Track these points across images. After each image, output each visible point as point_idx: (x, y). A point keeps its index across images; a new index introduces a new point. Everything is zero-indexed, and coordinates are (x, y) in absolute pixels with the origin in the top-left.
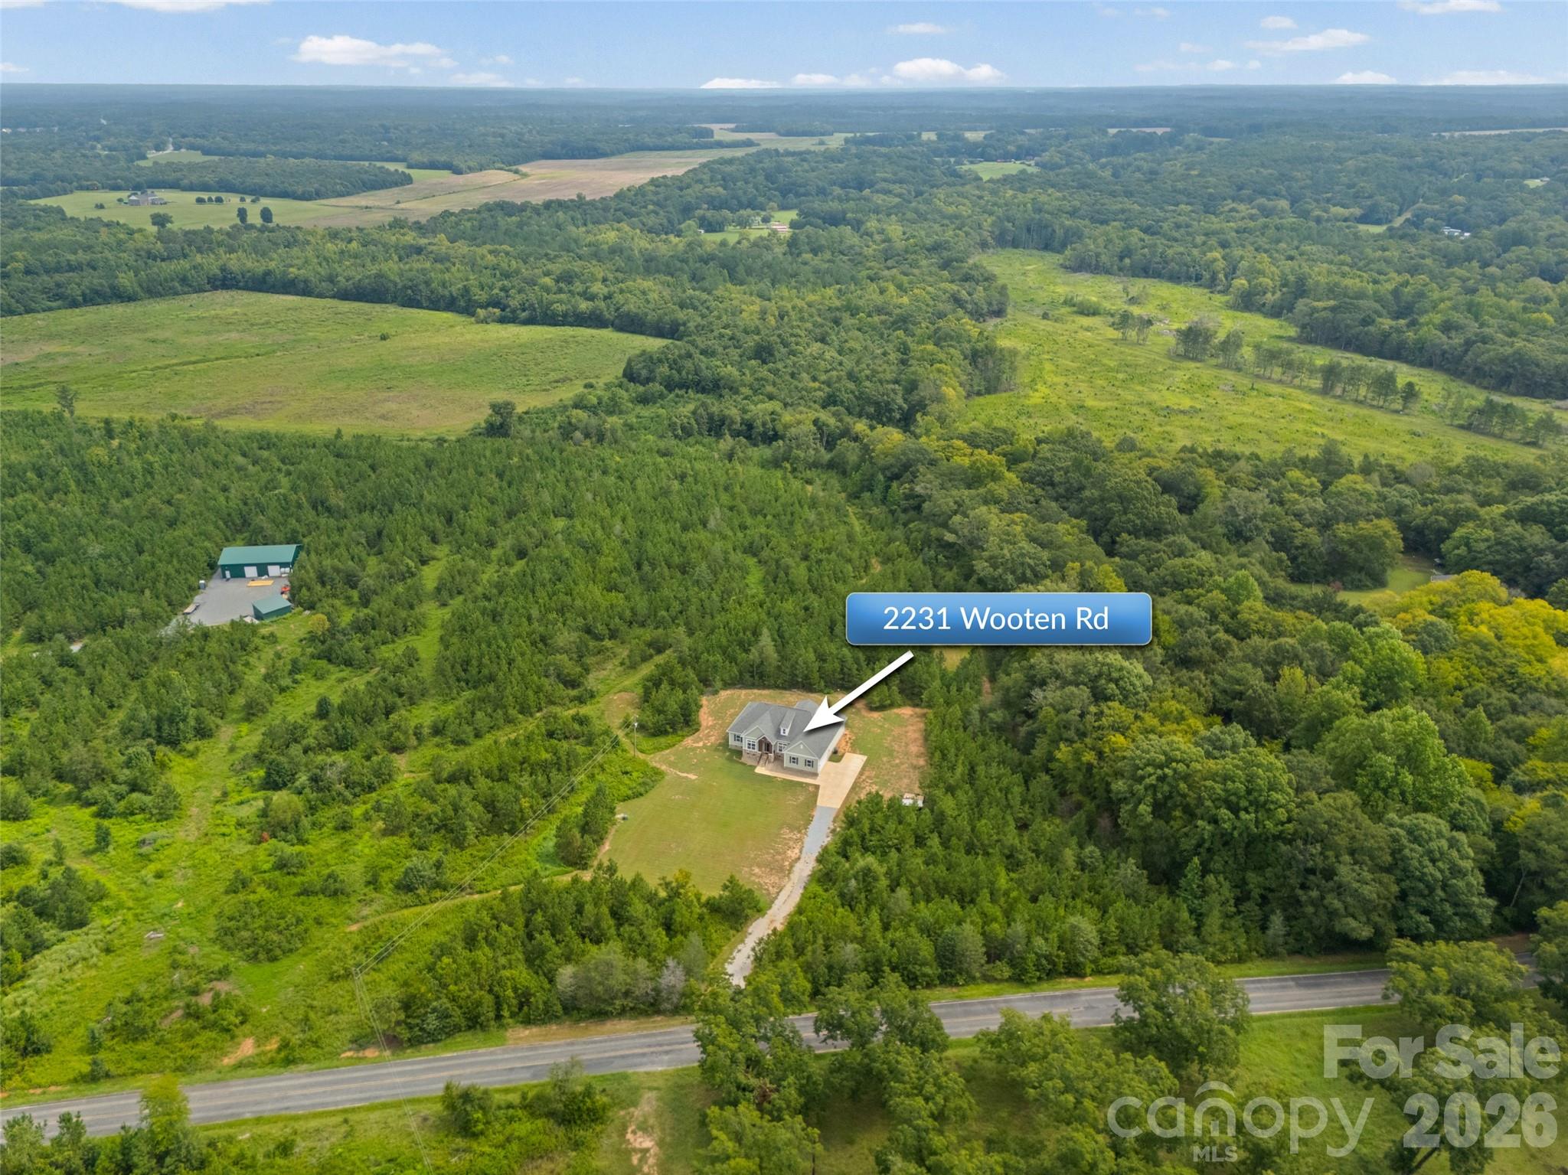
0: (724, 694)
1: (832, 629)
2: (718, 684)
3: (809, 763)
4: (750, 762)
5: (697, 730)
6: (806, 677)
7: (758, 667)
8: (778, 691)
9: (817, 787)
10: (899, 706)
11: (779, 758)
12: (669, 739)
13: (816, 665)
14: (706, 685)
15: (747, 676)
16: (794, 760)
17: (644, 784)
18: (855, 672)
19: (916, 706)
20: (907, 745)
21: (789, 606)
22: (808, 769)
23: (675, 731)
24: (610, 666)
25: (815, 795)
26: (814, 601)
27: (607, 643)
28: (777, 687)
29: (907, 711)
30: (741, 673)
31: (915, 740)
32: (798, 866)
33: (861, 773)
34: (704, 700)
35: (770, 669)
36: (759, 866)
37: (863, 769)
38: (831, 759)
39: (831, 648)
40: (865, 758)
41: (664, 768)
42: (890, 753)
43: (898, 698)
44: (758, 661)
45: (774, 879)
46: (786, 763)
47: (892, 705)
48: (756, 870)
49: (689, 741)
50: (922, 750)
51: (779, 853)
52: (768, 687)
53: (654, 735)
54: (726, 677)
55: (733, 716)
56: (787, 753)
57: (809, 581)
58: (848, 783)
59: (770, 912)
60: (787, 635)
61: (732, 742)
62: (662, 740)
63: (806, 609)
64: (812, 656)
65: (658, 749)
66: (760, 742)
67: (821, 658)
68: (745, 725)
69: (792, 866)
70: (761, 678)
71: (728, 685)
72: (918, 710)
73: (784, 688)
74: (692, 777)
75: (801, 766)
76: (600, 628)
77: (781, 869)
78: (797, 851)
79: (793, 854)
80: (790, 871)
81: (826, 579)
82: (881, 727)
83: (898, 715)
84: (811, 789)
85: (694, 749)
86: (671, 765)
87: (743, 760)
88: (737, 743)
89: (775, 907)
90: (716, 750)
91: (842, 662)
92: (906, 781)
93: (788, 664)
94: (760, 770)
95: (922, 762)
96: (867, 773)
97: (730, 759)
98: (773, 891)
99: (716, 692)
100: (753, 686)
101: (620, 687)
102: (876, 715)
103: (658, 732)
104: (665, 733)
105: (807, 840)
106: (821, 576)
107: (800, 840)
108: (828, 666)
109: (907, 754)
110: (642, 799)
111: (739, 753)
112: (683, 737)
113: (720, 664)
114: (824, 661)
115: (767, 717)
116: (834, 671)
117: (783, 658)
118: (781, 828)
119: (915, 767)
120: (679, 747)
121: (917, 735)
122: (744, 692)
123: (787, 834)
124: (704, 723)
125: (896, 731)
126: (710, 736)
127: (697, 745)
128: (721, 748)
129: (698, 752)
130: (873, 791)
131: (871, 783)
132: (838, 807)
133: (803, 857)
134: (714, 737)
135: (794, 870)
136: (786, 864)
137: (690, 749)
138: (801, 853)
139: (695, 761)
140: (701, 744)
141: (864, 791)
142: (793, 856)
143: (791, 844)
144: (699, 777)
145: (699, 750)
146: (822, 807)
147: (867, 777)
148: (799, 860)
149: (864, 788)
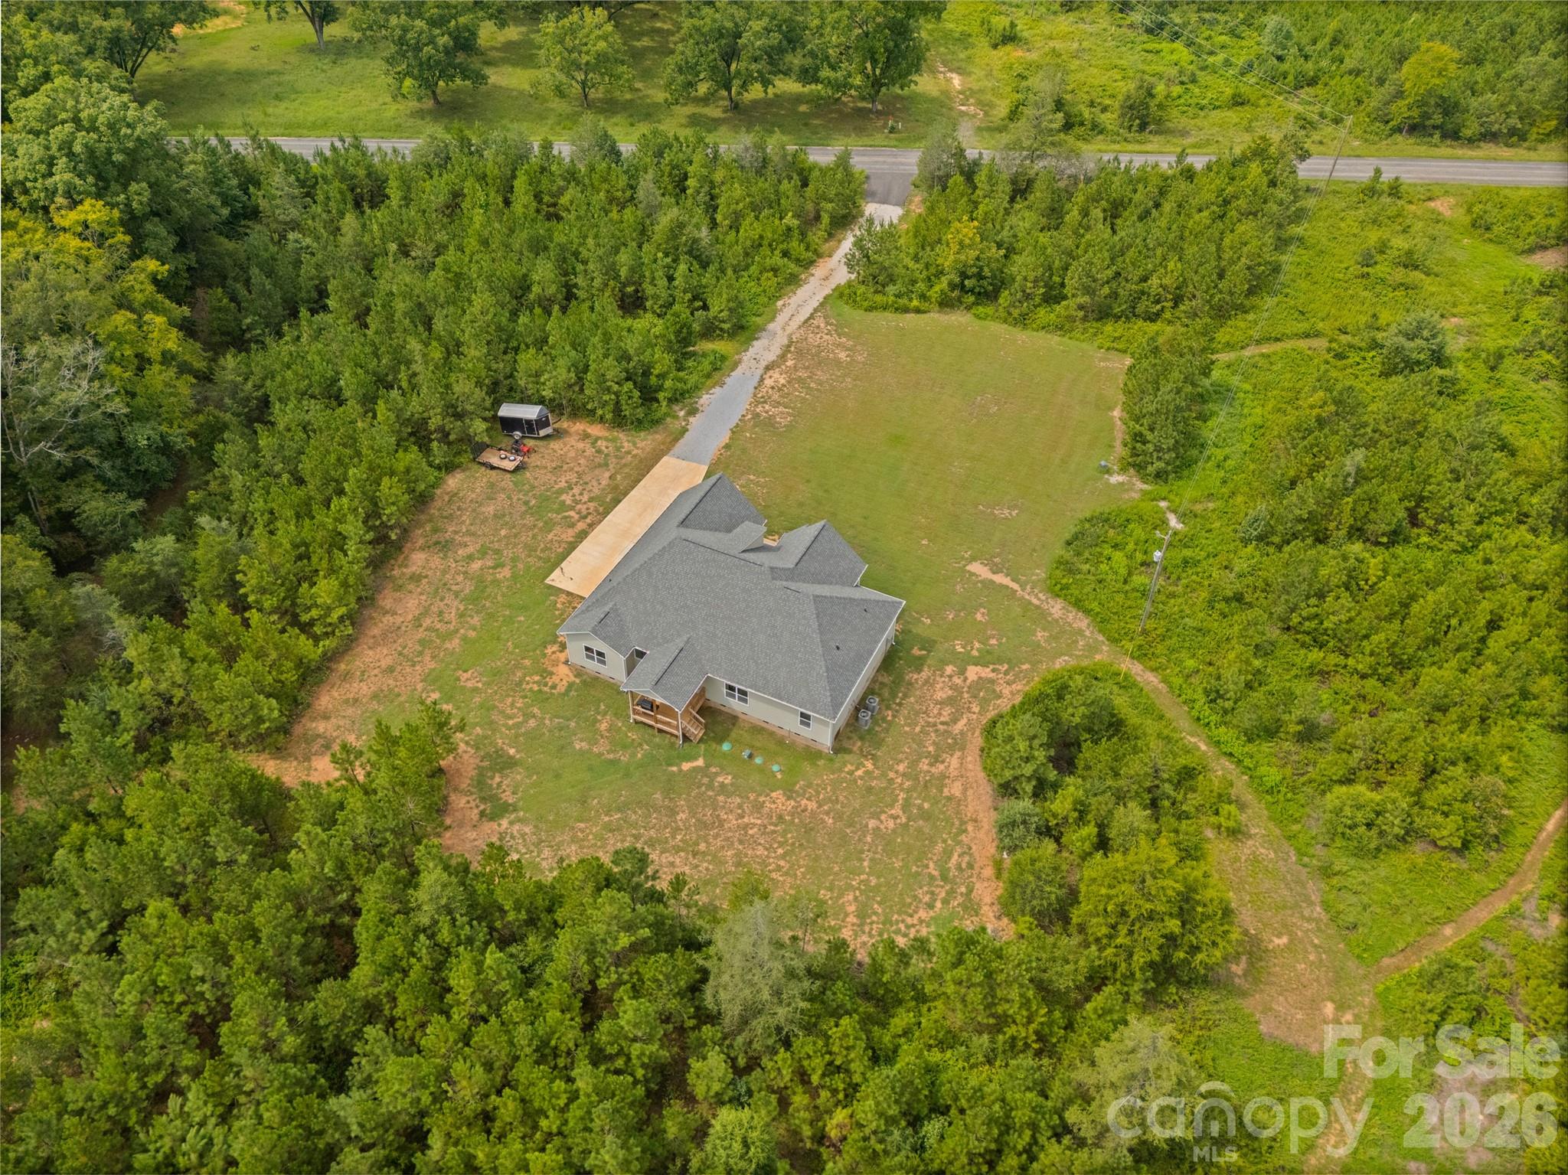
5: (989, 731)
32: (771, 357)
33: (582, 536)
36: (838, 362)
37: (572, 547)
40: (553, 579)
45: (814, 339)
48: (842, 355)
51: (800, 380)
59: (828, 291)
69: (783, 357)
74: (980, 571)
77: (800, 353)
78: (768, 382)
79: (777, 377)
80: (786, 350)
85: (989, 659)
89: (820, 298)
92: (490, 510)
96: (569, 535)
98: (819, 321)
105: (746, 401)
107: (757, 401)
118: (790, 428)
120: (1031, 675)
123: (782, 416)
126: (950, 701)
127: (986, 673)
128: (916, 651)
129: (977, 645)
130: (576, 490)
131: (572, 508)
132: (665, 459)
133: (760, 372)
134: (940, 695)
135: (779, 352)
136: (790, 363)
137: (1000, 661)
138: (762, 379)
139: (979, 617)
140: (973, 672)
141: (596, 491)
142: (775, 374)
143: (776, 397)
144: (963, 570)
145: (975, 653)
146: (699, 462)
147: (572, 525)
148: (768, 368)
149: (591, 500)
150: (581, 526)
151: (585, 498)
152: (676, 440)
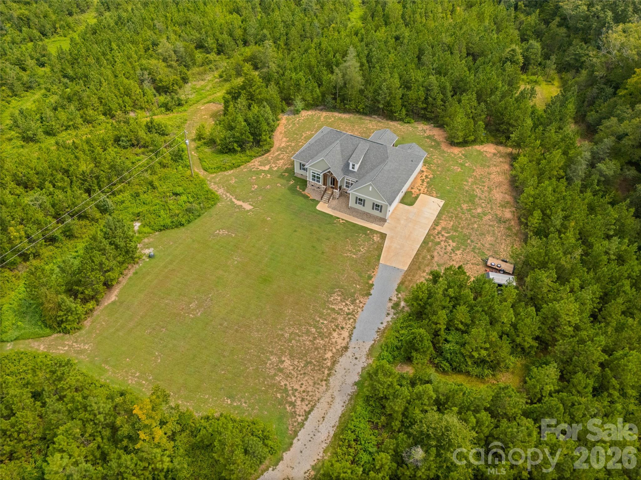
0: (305, 114)
1: (419, 58)
2: (299, 104)
3: (377, 207)
4: (313, 196)
5: (268, 151)
6: (388, 104)
7: (341, 88)
8: (358, 116)
9: (383, 236)
10: (482, 143)
11: (344, 195)
12: (238, 158)
13: (400, 92)
14: (289, 104)
15: (329, 98)
16: (360, 201)
17: (189, 210)
18: (439, 102)
19: (499, 143)
20: (490, 190)
21: (382, 33)
22: (376, 213)
23: (243, 150)
24: (209, 77)
25: (380, 249)
26: (406, 33)
27: (212, 56)
28: (357, 111)
29: (489, 149)
30: (323, 95)
31: (500, 185)
32: (344, 361)
33: (436, 223)
34: (284, 119)
35: (352, 92)
36: (292, 355)
37: (439, 216)
38: (402, 201)
39: (417, 75)
40: (441, 203)
41: (220, 192)
42: (472, 199)
43: (482, 133)
44: (341, 83)
46: (352, 203)
47: (474, 142)
49: (256, 163)
50: (508, 198)
51: (322, 335)
52: (346, 111)
53: (221, 152)
54: (309, 98)
55: (307, 138)
56: (353, 193)
57: (403, 16)
58: (421, 235)
60: (374, 60)
61: (297, 170)
62: (228, 159)
63: (397, 38)
64: (397, 82)
65: (221, 169)
66: (325, 176)
67: (407, 85)
68: (311, 154)
69: (334, 362)
70: (343, 100)
71: (308, 106)
72: (501, 148)
73: (365, 114)
74: (247, 206)
75: (368, 208)
76: (210, 42)
78: (345, 334)
80: (331, 371)
81: (418, 16)
82: (462, 165)
83: (480, 153)
84: (376, 238)
85: (258, 173)
86: (230, 189)
87: (306, 192)
88: (302, 172)
90: (281, 176)
91: (428, 90)
92: (489, 238)
93: (371, 88)
94: (322, 207)
95: (508, 214)
96: (443, 224)
97: (292, 190)
99: (297, 112)
100: (334, 109)
101: (211, 98)
102: (456, 150)
103: (227, 150)
104: (231, 151)
105: (361, 316)
106: (414, 12)
107: (351, 315)
108: (412, 94)
109: (490, 201)
110: (182, 229)
111: (304, 183)
112: (251, 157)
113: (303, 83)
114: (409, 88)
115: (337, 147)
116: (418, 99)
117: (368, 82)
119: (500, 220)
120: (244, 169)
121: (501, 178)
122: (324, 114)
124: (276, 144)
125: (479, 172)
126: (278, 159)
127: (262, 168)
128: (286, 174)
129: (261, 177)
130: (449, 249)
131: (447, 238)
132: (406, 268)
133: (352, 345)
134: (282, 161)
135: (337, 367)
136: (329, 355)
137: (254, 171)
138: (350, 336)
139: (256, 187)
140: (267, 168)
141: (438, 247)
142: (341, 343)
143: (340, 319)
144: (255, 207)
145: (263, 174)
146: (386, 266)
147: (444, 229)
148: (346, 348)
149: (439, 243)
150: (439, 228)
151: (442, 243)
152: (402, 283)
